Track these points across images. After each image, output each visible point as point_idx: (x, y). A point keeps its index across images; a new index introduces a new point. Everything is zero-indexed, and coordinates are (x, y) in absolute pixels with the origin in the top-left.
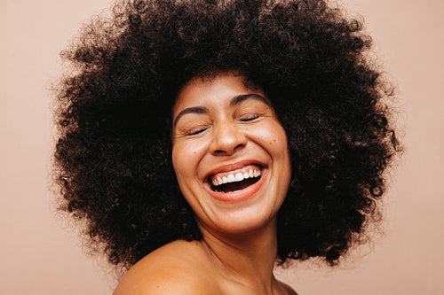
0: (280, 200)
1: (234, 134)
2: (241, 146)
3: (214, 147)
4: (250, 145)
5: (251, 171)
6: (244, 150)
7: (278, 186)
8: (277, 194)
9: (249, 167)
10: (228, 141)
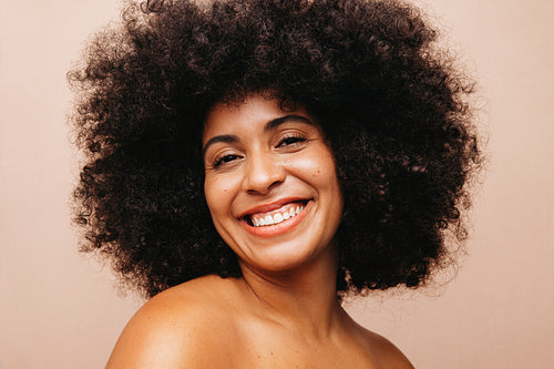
0: (330, 232)
1: (269, 169)
2: (277, 183)
3: (246, 186)
4: (290, 180)
5: (292, 209)
6: (282, 187)
7: (327, 219)
8: (325, 227)
9: (288, 206)
10: (261, 178)
